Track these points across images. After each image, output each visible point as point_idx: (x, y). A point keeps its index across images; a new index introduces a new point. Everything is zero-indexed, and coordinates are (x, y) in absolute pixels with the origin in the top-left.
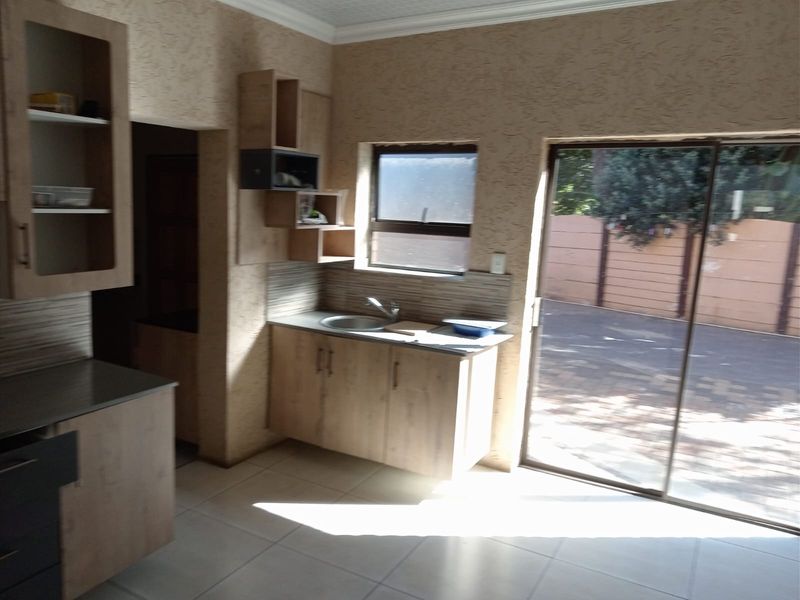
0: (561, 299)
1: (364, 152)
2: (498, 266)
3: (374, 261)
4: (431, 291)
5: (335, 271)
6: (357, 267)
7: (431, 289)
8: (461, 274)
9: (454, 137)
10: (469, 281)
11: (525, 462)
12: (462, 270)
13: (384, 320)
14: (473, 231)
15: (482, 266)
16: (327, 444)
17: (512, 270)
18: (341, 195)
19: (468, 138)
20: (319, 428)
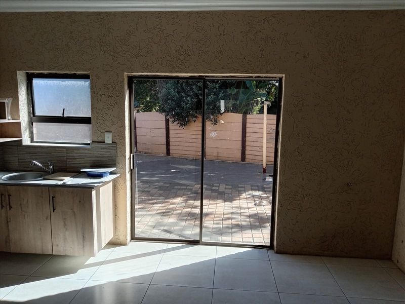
0: (150, 153)
1: (21, 77)
2: (108, 139)
3: (35, 139)
4: (72, 155)
5: (7, 147)
6: (24, 143)
7: (72, 153)
8: (89, 144)
9: (76, 70)
10: (92, 148)
11: (133, 238)
12: (89, 142)
13: (44, 173)
14: (92, 121)
15: (100, 140)
16: (14, 249)
17: (116, 141)
18: (8, 102)
19: (83, 71)
20: (8, 241)
